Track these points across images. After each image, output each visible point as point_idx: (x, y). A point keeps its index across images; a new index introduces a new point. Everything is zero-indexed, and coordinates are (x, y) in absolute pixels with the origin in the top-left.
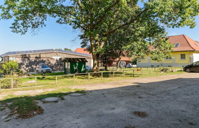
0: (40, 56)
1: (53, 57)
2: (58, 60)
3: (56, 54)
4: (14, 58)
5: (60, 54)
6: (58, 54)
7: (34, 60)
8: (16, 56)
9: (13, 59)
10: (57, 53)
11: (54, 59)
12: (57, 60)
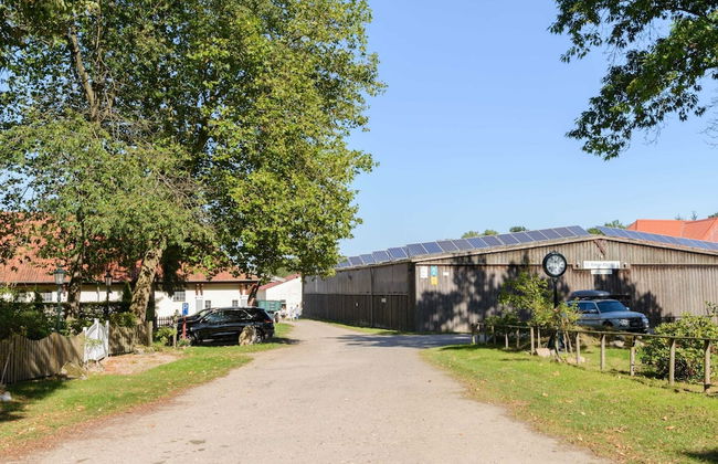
0: (526, 258)
1: (587, 265)
2: (604, 278)
3: (597, 250)
4: (434, 269)
5: (616, 247)
6: (607, 248)
7: (505, 279)
8: (440, 263)
9: (429, 273)
10: (601, 243)
11: (589, 271)
12: (598, 277)
